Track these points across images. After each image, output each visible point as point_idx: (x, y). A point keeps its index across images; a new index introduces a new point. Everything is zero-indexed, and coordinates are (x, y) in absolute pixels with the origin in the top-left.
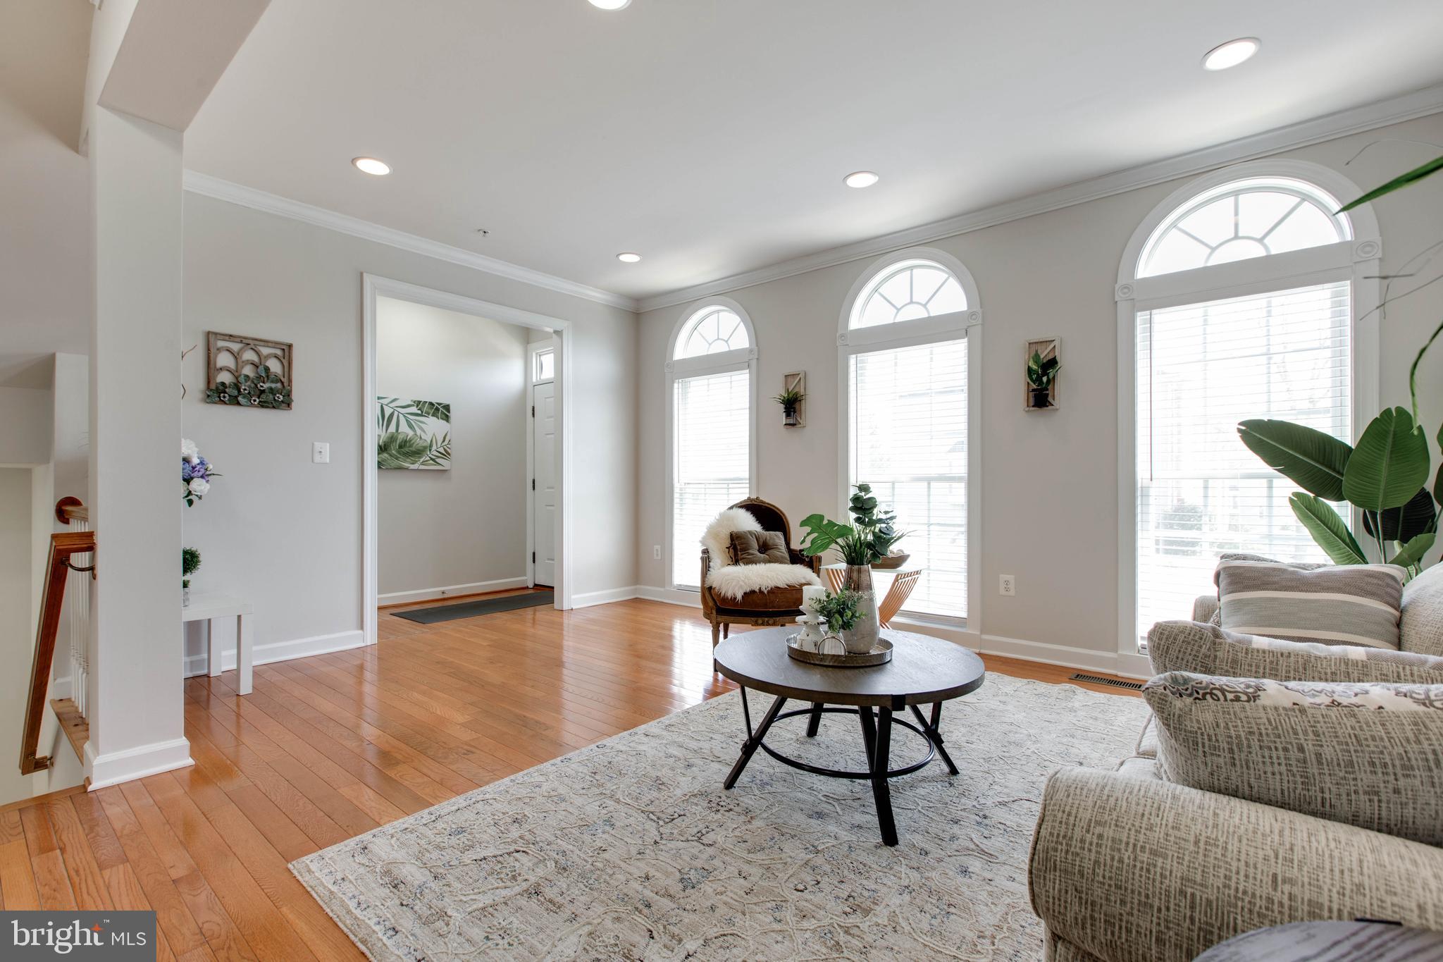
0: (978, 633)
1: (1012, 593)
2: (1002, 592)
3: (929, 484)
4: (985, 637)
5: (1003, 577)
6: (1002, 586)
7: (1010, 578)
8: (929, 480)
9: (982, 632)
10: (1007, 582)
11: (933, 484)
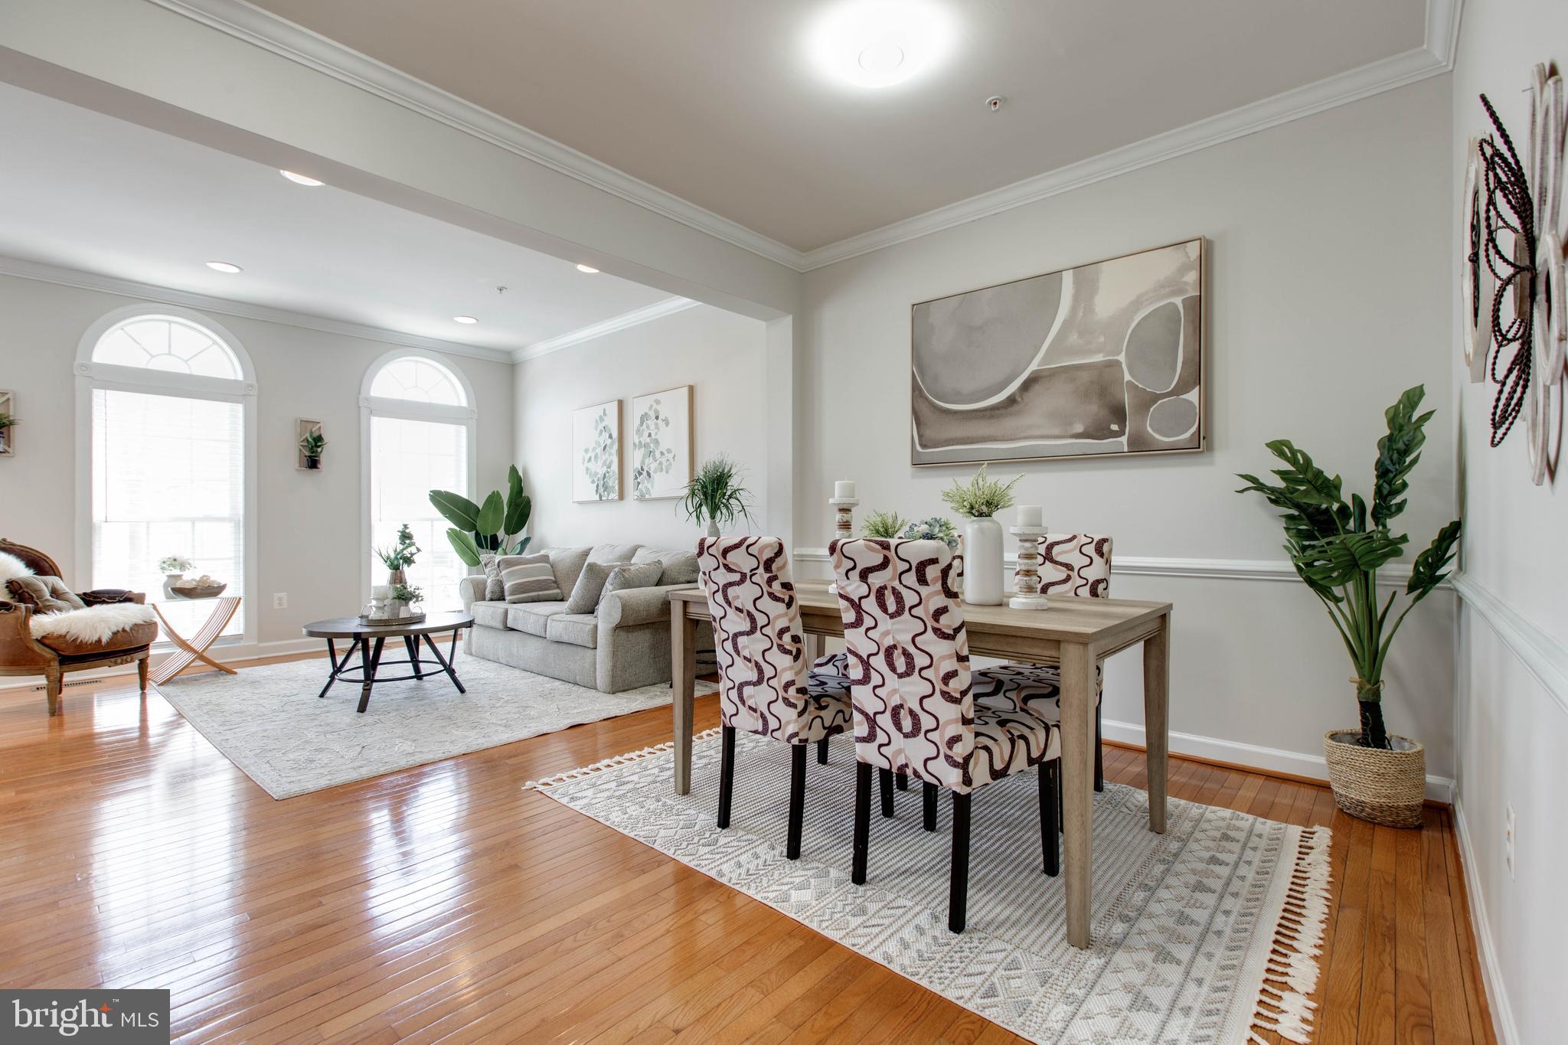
0: (256, 643)
1: (285, 606)
2: (276, 606)
3: (193, 523)
4: (261, 645)
5: (277, 595)
6: (276, 602)
7: (284, 595)
8: (193, 521)
9: (260, 640)
10: (280, 599)
11: (197, 524)
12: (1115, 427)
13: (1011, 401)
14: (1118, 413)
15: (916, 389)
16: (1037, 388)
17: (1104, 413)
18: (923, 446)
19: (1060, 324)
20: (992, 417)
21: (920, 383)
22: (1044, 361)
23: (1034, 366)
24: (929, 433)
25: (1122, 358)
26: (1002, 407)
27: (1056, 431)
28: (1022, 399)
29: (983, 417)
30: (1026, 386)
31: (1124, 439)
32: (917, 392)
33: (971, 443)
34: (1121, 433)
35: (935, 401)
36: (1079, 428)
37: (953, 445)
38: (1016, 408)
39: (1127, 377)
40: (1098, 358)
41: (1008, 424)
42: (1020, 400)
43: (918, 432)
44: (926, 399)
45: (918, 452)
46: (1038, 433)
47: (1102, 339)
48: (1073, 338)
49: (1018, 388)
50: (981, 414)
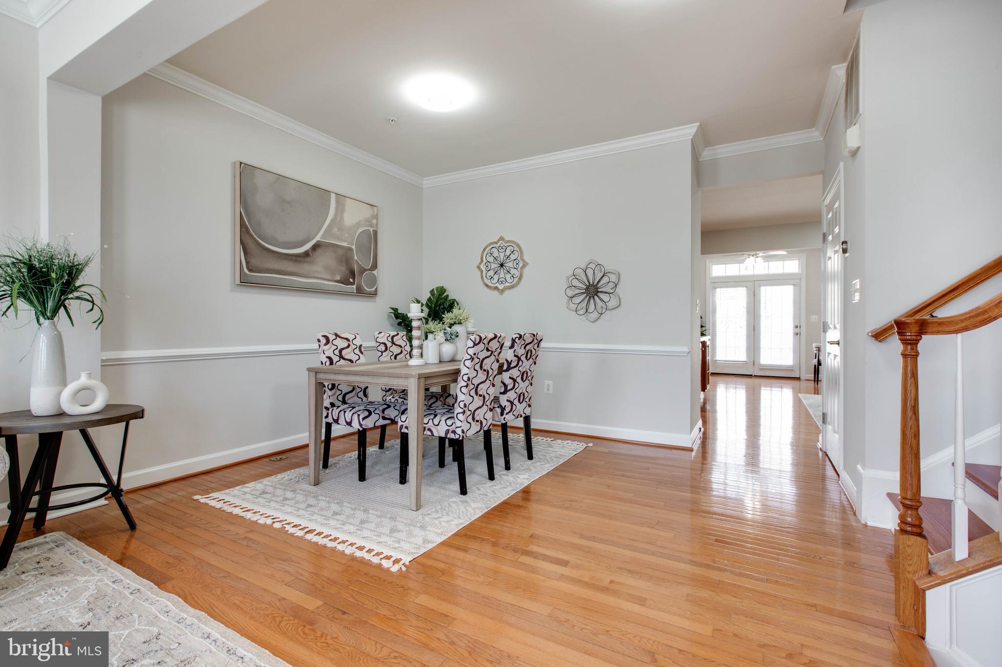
12: (351, 280)
13: (306, 254)
14: (352, 274)
15: (242, 225)
16: (319, 251)
17: (347, 272)
18: (250, 270)
19: (330, 220)
20: (296, 261)
21: (247, 224)
22: (323, 236)
23: (318, 238)
24: (254, 262)
25: (354, 247)
26: (302, 257)
27: (328, 277)
28: (312, 255)
29: (291, 260)
30: (316, 247)
31: (354, 286)
32: (244, 229)
33: (281, 274)
34: (353, 284)
35: (259, 240)
36: (338, 278)
37: (272, 273)
38: (308, 259)
39: (356, 258)
40: (345, 244)
41: (305, 268)
42: (311, 255)
43: (246, 259)
44: (252, 236)
45: (245, 273)
46: (320, 276)
47: (347, 236)
48: (335, 230)
49: (311, 248)
50: (290, 257)
